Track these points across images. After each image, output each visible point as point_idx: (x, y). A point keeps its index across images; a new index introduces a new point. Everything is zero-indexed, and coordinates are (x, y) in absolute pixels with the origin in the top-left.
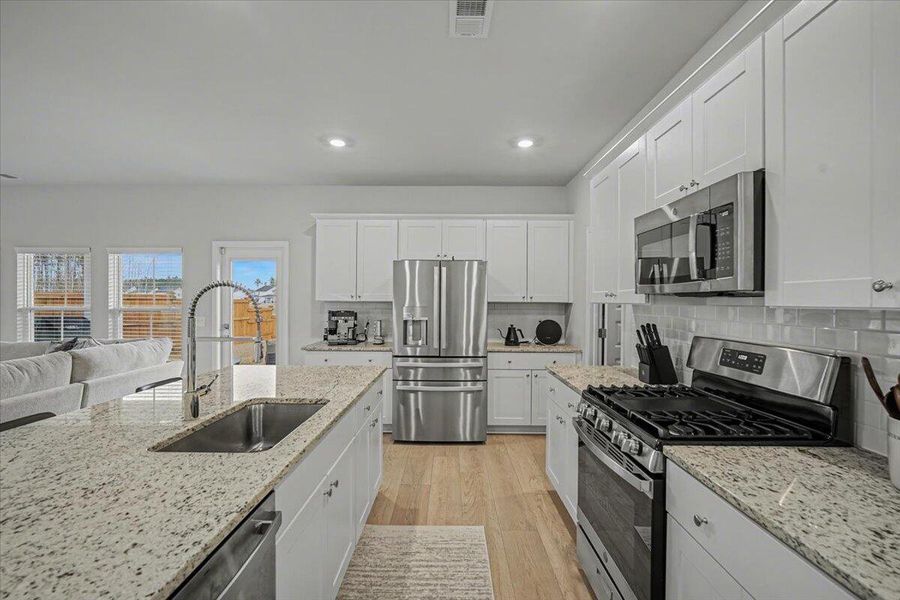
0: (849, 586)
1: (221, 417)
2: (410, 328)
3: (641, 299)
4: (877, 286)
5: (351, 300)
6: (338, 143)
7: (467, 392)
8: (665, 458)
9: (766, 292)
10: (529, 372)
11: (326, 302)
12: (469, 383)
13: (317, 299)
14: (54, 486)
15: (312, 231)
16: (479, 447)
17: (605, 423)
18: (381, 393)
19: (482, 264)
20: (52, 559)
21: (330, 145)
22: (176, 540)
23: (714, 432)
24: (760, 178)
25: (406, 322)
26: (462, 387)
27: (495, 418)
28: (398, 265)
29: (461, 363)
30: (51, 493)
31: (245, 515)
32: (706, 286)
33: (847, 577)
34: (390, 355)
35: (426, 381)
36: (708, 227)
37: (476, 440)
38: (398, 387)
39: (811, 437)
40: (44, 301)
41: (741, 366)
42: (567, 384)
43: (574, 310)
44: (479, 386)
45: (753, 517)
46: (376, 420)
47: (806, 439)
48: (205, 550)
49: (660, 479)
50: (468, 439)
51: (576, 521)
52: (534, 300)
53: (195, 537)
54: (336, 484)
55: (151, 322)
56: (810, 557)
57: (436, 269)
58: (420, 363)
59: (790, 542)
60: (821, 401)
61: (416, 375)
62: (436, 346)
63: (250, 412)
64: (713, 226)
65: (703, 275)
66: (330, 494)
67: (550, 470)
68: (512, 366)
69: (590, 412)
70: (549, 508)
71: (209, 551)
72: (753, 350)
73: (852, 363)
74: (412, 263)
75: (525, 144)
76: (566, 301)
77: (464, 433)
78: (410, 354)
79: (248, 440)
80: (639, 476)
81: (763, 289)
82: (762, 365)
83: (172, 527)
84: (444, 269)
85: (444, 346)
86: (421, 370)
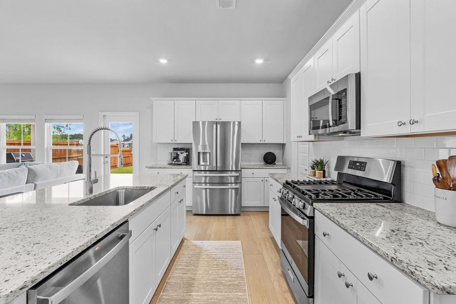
0: (372, 248)
1: (103, 194)
2: (201, 156)
3: (312, 137)
4: (399, 124)
5: (171, 142)
6: (163, 61)
7: (232, 189)
8: (314, 209)
9: (362, 130)
10: (263, 179)
11: (158, 143)
12: (233, 184)
13: (154, 142)
14: (26, 217)
15: (151, 107)
16: (238, 217)
17: (291, 196)
18: (185, 186)
19: (240, 123)
20: (29, 239)
21: (158, 61)
22: (83, 234)
23: (338, 197)
24: (358, 76)
25: (199, 153)
26: (230, 186)
27: (246, 203)
28: (195, 124)
29: (229, 174)
30: (26, 219)
31: (114, 227)
32: (336, 129)
33: (371, 244)
34: (192, 170)
35: (211, 184)
36: (338, 101)
37: (237, 213)
38: (195, 187)
39: (383, 199)
40: (11, 144)
41: (357, 168)
42: (277, 181)
43: (287, 147)
44: (238, 186)
45: (343, 227)
46: (182, 200)
47: (381, 199)
48: (96, 237)
49: (312, 219)
50: (233, 213)
51: (280, 247)
52: (266, 142)
53: (92, 233)
54: (160, 226)
55: (67, 156)
56: (361, 239)
57: (215, 126)
58: (208, 174)
59: (355, 235)
60: (388, 182)
61: (205, 180)
62: (215, 165)
63: (118, 193)
64: (340, 99)
65: (336, 123)
66: (156, 230)
67: (271, 226)
68: (254, 176)
69: (285, 192)
70: (269, 244)
71: (98, 238)
72: (361, 160)
73: (402, 164)
74: (204, 123)
75: (259, 61)
76: (282, 142)
77: (231, 210)
78: (203, 169)
79: (117, 203)
80: (303, 218)
81: (360, 129)
82: (365, 167)
83: (81, 230)
84: (219, 126)
85: (218, 165)
86: (208, 178)
